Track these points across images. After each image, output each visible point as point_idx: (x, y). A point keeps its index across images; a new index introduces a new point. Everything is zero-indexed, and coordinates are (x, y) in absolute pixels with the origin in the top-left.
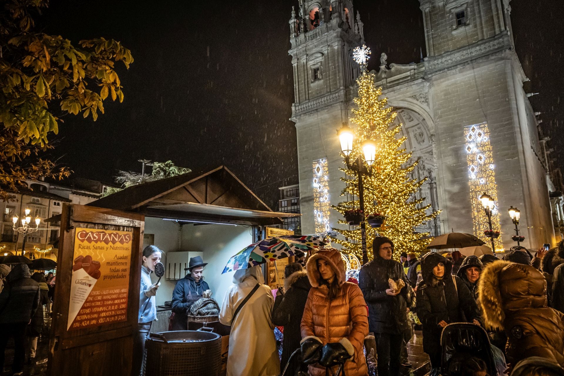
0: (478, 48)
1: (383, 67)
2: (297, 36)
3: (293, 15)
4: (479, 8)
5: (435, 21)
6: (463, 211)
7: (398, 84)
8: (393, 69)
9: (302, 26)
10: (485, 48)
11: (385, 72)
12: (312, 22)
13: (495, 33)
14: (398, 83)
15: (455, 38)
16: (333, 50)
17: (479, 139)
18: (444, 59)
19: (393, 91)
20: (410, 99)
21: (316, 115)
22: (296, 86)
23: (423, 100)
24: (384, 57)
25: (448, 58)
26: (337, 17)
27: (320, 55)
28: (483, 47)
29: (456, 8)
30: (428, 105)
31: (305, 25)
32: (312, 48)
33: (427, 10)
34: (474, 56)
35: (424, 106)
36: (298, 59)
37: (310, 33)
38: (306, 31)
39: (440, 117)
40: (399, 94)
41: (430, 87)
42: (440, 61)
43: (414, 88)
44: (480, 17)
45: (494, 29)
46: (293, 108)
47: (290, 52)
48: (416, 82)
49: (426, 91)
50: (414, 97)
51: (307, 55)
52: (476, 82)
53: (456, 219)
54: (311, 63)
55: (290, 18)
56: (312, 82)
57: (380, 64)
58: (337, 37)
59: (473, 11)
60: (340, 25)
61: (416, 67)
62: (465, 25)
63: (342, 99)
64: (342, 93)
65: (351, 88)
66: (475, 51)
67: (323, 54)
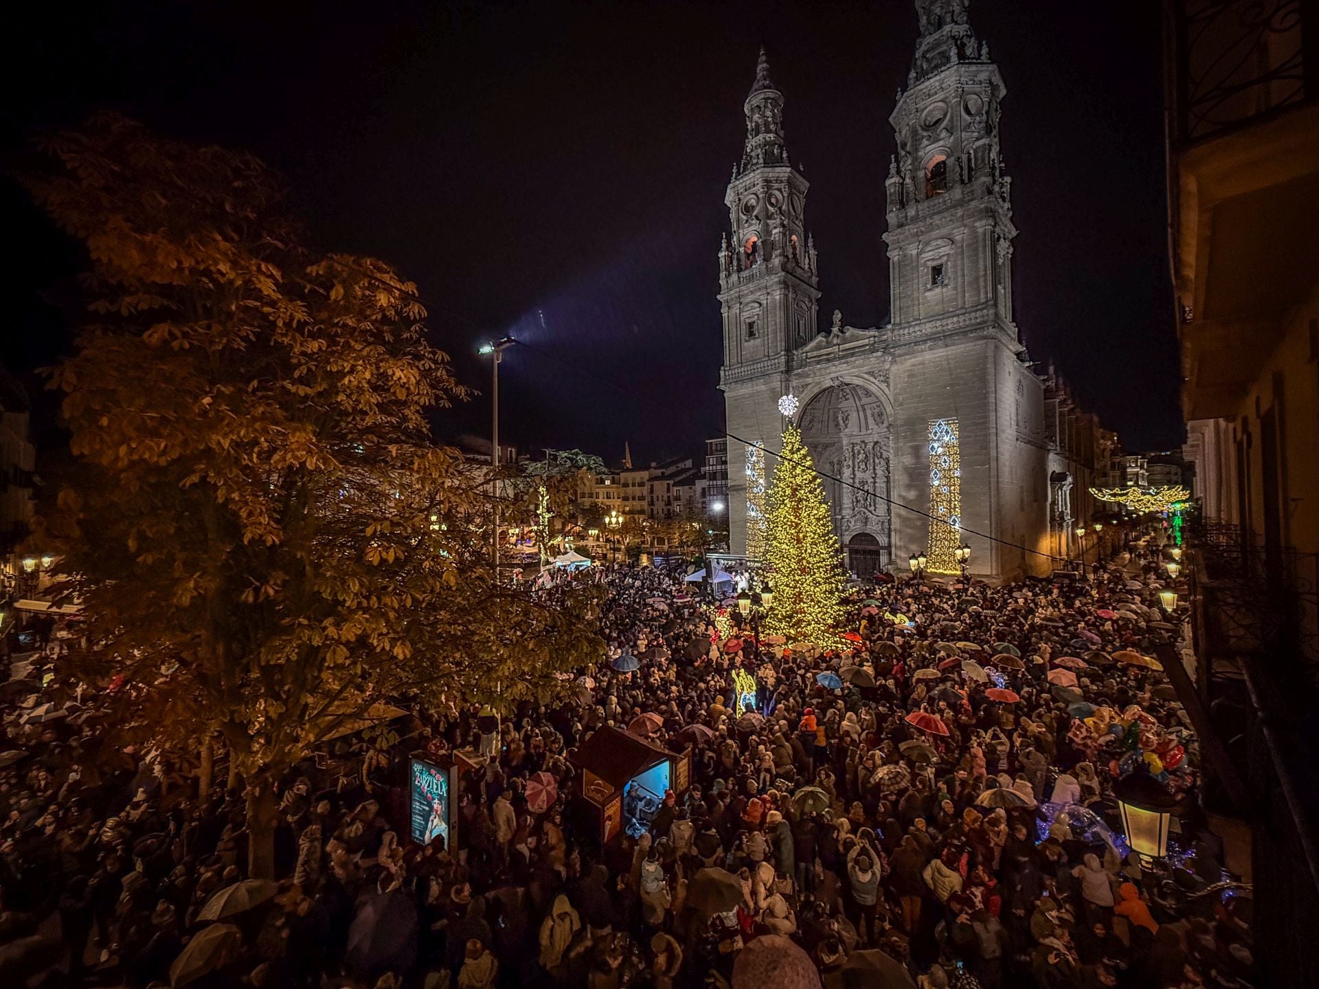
0: (955, 319)
1: (835, 330)
2: (728, 275)
3: (724, 245)
4: (963, 264)
5: (905, 276)
6: (919, 523)
7: (853, 355)
8: (848, 334)
9: (735, 263)
10: (965, 321)
11: (838, 336)
12: (748, 255)
13: (979, 299)
14: (852, 353)
15: (929, 302)
16: (774, 301)
17: (946, 439)
18: (912, 330)
19: (847, 363)
20: (866, 376)
21: (750, 385)
22: (726, 343)
23: (882, 378)
24: (838, 316)
25: (917, 328)
26: (780, 255)
27: (757, 305)
28: (962, 318)
29: (933, 260)
30: (888, 386)
31: (739, 260)
32: (747, 295)
33: (896, 259)
34: (949, 330)
35: (883, 386)
36: (729, 307)
37: (745, 274)
38: (739, 270)
39: (901, 404)
40: (854, 368)
41: (892, 363)
42: (906, 331)
43: (873, 360)
44: (963, 276)
45: (979, 294)
46: (722, 373)
47: (719, 297)
48: (875, 355)
49: (887, 367)
50: (871, 373)
51: (741, 303)
52: (949, 364)
53: (909, 531)
54: (745, 314)
55: (719, 249)
56: (746, 341)
57: (831, 324)
58: (780, 282)
59: (955, 266)
60: (784, 267)
61: (877, 334)
62: (944, 285)
63: (783, 368)
64: (783, 359)
65: (795, 352)
66: (951, 324)
67: (760, 304)
